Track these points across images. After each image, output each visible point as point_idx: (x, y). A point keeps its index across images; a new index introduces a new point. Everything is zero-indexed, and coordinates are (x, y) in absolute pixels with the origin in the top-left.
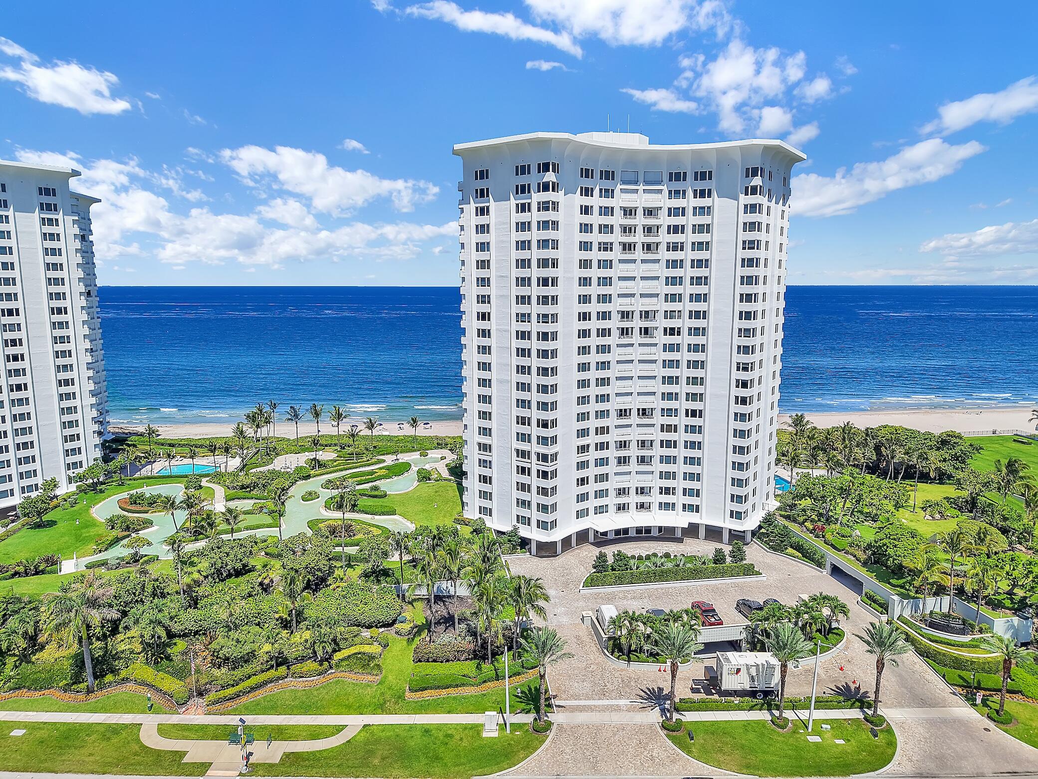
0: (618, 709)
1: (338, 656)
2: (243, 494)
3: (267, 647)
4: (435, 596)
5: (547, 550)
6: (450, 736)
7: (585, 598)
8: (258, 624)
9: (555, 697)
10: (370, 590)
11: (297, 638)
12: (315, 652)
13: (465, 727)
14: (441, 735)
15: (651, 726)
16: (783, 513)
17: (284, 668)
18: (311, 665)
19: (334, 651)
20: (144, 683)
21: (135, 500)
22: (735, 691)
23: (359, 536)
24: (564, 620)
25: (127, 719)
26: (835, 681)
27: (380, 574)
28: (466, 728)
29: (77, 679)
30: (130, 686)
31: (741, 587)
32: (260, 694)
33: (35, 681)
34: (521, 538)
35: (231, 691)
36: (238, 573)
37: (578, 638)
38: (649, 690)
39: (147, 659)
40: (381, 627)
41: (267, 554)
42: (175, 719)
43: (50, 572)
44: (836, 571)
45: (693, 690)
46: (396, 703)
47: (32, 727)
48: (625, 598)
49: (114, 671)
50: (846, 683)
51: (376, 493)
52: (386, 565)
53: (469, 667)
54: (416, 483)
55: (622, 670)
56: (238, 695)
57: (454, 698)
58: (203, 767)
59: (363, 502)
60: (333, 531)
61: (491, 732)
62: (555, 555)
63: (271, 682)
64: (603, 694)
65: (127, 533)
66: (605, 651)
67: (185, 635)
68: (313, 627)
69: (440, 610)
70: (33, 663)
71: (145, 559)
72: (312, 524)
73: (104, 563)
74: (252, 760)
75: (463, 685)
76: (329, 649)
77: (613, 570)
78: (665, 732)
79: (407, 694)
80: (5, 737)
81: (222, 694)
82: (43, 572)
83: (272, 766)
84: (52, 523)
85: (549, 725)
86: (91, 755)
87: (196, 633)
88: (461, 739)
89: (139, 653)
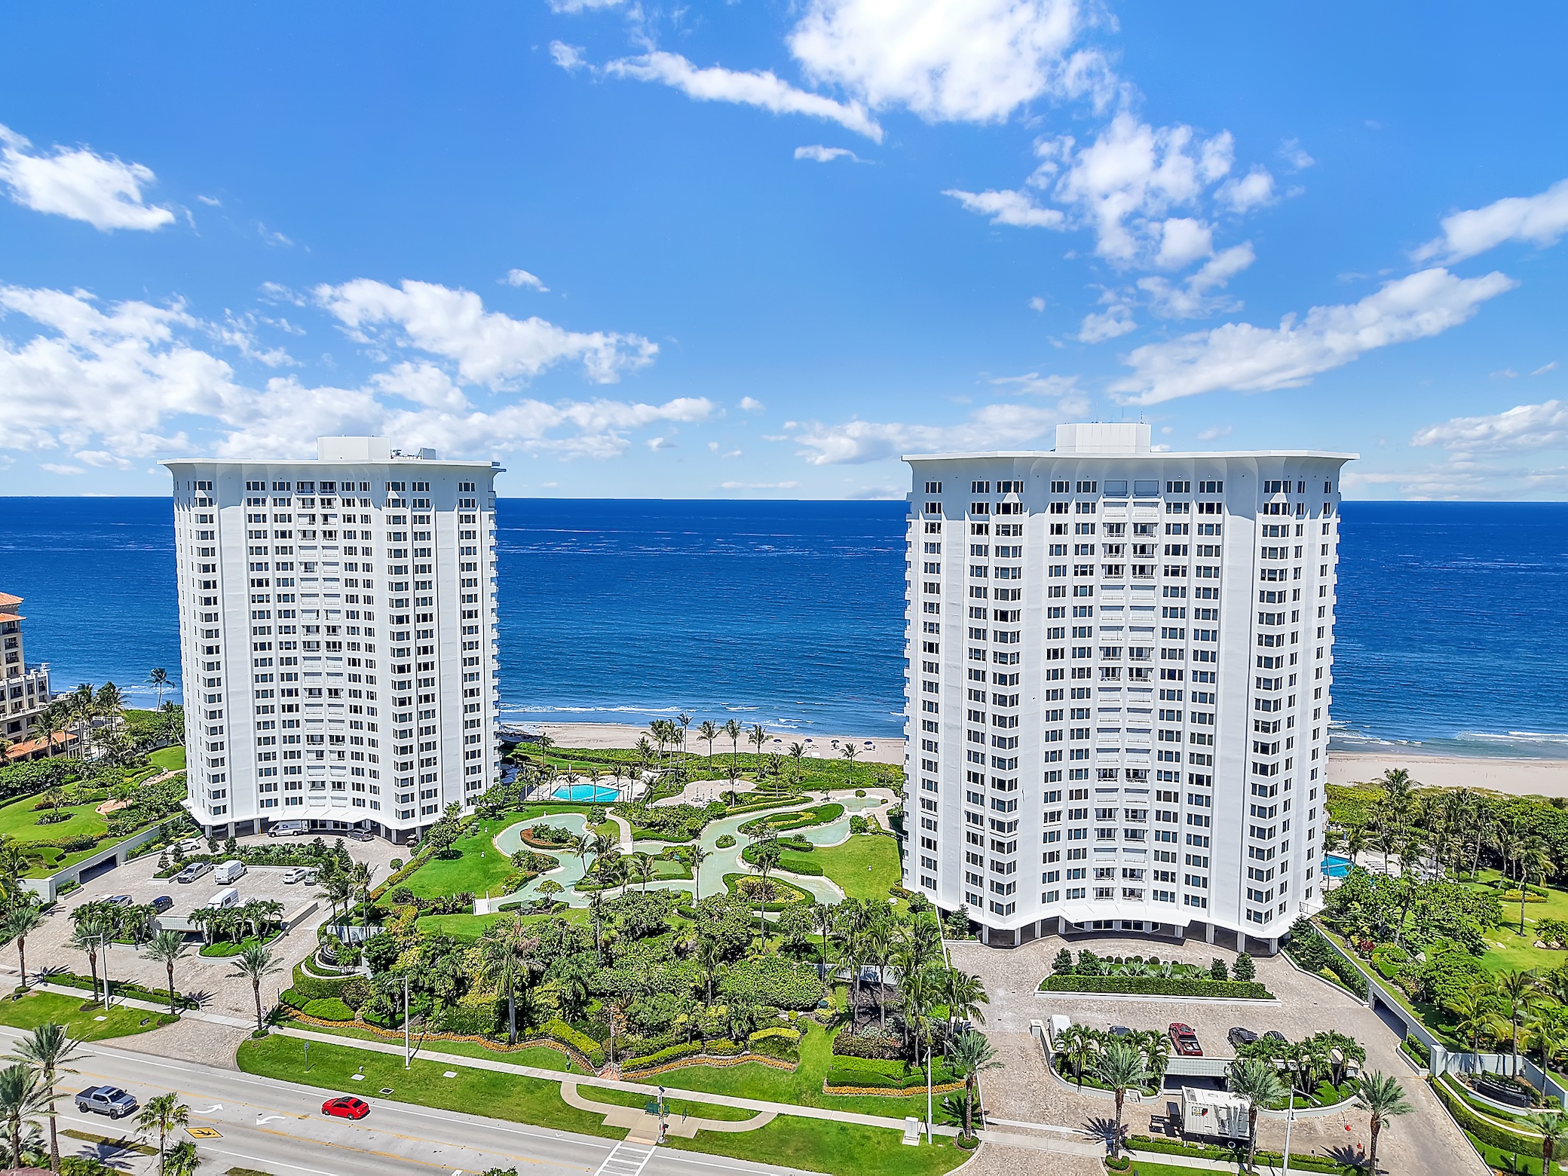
0: (1058, 1136)
1: (754, 1036)
2: (652, 833)
3: (683, 1018)
4: (861, 981)
5: (1001, 939)
6: (868, 1138)
7: (1039, 1002)
8: (673, 992)
9: (986, 1113)
10: (790, 966)
11: (712, 1011)
12: (730, 1028)
13: (885, 1131)
14: (858, 1135)
15: (1092, 1160)
16: (1325, 919)
17: (699, 1042)
18: (725, 1043)
19: (750, 1031)
20: (561, 1040)
21: (539, 833)
22: (1202, 1136)
23: (780, 900)
24: (1010, 1027)
25: (548, 1074)
26: (1334, 1141)
27: (800, 949)
28: (884, 1133)
29: (500, 1028)
30: (549, 1042)
31: (1243, 1014)
32: (675, 1065)
33: (461, 1025)
34: (971, 922)
35: (645, 1059)
36: (652, 933)
37: (1023, 1050)
38: (1098, 1120)
39: (564, 1016)
40: (800, 1010)
41: (679, 912)
42: (592, 1081)
43: (466, 912)
44: (1380, 1006)
45: (1153, 1129)
46: (812, 1095)
47: (463, 1071)
48: (1090, 1009)
49: (532, 1025)
50: (1349, 1147)
51: (801, 845)
52: (809, 940)
53: (896, 1067)
54: (848, 835)
55: (1070, 1094)
56: (652, 1065)
57: (875, 1099)
58: (620, 1133)
59: (786, 855)
60: (751, 890)
61: (911, 1140)
62: (1012, 946)
63: (686, 1055)
64: (1043, 1117)
65: (534, 873)
66: (1053, 1070)
67: (602, 995)
68: (730, 1001)
69: (866, 998)
70: (458, 1006)
71: (556, 905)
72: (729, 879)
73: (516, 907)
74: (668, 1132)
75: (885, 1086)
76: (746, 1028)
77: (1078, 973)
78: (1108, 1169)
79: (825, 1088)
80: (440, 1078)
81: (637, 1061)
82: (460, 911)
83: (687, 1140)
84: (457, 855)
85: (975, 1143)
86: (518, 1105)
87: (612, 994)
88: (879, 1143)
89: (557, 1009)
